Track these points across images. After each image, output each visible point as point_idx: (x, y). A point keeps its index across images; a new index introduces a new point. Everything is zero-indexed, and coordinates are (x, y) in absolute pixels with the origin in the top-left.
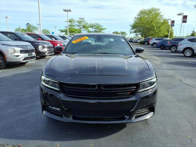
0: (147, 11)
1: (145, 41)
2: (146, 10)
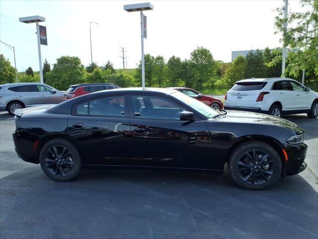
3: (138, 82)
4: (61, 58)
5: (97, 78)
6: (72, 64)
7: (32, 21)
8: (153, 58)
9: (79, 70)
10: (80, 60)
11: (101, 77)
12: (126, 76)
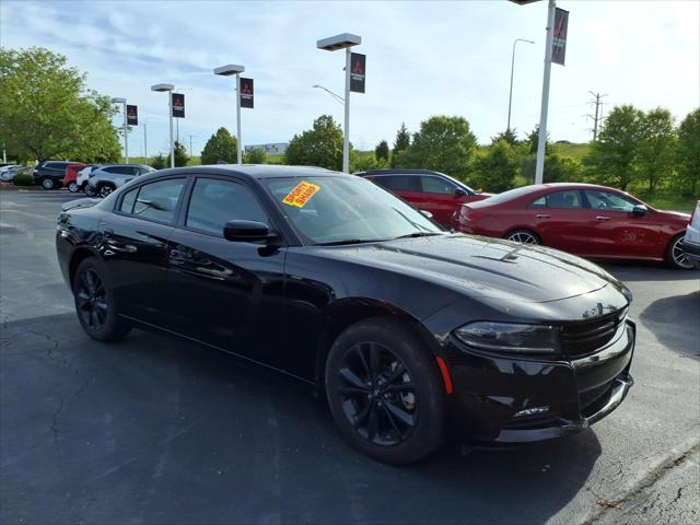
0: (15, 56)
1: (41, 174)
2: (11, 53)
3: (593, 174)
4: (430, 121)
5: (497, 164)
6: (450, 133)
7: (339, 46)
8: (640, 114)
9: (461, 147)
10: (467, 124)
11: (506, 161)
12: (563, 160)
